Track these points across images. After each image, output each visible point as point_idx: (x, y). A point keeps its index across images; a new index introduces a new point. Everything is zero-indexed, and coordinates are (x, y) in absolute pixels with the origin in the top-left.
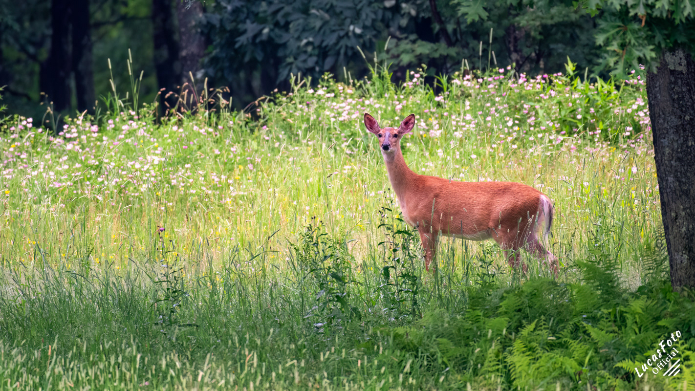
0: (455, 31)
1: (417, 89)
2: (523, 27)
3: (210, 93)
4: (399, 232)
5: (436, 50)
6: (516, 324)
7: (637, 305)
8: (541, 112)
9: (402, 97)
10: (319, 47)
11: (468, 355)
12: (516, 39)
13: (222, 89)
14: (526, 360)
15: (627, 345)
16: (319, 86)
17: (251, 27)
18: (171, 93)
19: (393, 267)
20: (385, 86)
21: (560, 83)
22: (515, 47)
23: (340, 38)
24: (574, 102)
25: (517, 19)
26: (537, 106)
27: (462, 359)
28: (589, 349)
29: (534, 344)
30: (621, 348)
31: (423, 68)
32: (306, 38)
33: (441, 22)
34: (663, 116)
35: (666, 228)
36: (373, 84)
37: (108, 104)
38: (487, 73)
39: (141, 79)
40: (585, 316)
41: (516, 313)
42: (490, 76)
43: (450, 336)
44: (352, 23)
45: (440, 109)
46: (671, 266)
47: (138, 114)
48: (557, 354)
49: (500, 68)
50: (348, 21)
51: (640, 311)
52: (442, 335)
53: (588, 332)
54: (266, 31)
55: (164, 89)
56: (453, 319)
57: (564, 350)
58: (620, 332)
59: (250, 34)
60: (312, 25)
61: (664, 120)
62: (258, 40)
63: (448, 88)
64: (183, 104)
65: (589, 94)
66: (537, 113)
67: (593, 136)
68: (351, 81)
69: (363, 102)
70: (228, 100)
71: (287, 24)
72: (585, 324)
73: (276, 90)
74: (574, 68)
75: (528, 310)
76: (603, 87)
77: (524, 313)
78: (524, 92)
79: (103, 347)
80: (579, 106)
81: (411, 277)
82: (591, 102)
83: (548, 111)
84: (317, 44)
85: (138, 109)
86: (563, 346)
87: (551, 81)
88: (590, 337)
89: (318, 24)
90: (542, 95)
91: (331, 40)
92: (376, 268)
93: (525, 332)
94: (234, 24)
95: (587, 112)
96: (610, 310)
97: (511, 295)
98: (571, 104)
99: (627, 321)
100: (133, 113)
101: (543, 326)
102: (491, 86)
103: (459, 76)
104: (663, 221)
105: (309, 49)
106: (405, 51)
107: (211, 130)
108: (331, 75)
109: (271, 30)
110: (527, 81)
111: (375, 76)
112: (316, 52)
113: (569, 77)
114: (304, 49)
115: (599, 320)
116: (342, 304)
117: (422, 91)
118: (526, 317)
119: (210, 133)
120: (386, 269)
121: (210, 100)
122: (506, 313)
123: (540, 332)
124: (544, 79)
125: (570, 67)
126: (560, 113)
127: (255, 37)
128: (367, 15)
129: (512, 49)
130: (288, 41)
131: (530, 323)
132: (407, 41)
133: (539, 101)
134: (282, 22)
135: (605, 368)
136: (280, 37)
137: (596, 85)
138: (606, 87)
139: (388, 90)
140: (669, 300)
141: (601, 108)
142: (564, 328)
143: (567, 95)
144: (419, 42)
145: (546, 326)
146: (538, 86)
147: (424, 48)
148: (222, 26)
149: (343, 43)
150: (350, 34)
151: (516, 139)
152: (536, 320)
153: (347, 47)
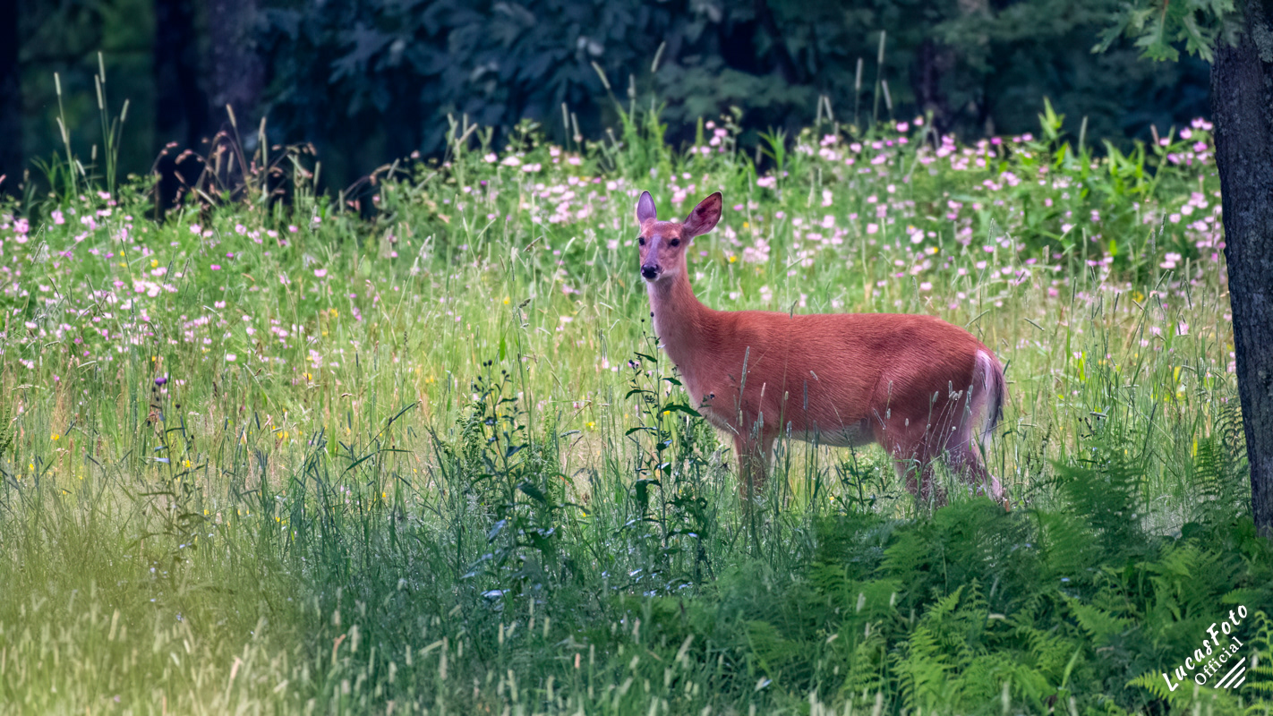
0: (803, 53)
1: (719, 160)
2: (950, 47)
3: (272, 156)
4: (671, 407)
5: (763, 92)
6: (918, 595)
7: (1181, 561)
8: (985, 217)
9: (687, 176)
10: (510, 83)
11: (812, 657)
12: (936, 75)
13: (300, 147)
14: (934, 670)
15: (1155, 642)
16: (509, 148)
17: (365, 39)
18: (188, 152)
19: (656, 482)
20: (652, 151)
21: (1028, 156)
22: (934, 89)
23: (556, 65)
24: (1057, 196)
25: (939, 28)
26: (978, 205)
27: (799, 667)
28: (1073, 650)
29: (956, 638)
30: (1143, 648)
31: (733, 116)
32: (484, 63)
33: (776, 33)
34: (1245, 162)
35: (1246, 403)
36: (625, 148)
37: (52, 177)
38: (871, 132)
39: (123, 117)
40: (1065, 580)
41: (918, 572)
42: (878, 138)
43: (774, 618)
44: (583, 33)
45: (769, 203)
46: (1255, 485)
47: (117, 198)
48: (1004, 659)
49: (899, 120)
50: (575, 28)
51: (1185, 571)
52: (759, 615)
53: (1071, 615)
54: (398, 46)
55: (174, 144)
56: (784, 584)
57: (1019, 653)
58: (1141, 614)
59: (362, 54)
60: (497, 36)
61: (1248, 169)
62: (379, 67)
63: (786, 160)
64: (213, 176)
65: (1090, 180)
66: (976, 220)
67: (1096, 269)
68: (578, 138)
69: (604, 186)
70: (311, 170)
71: (444, 32)
72: (1065, 596)
73: (415, 155)
74: (1059, 125)
75: (944, 568)
76: (1119, 166)
77: (935, 571)
78: (949, 175)
79: (28, 609)
80: (1067, 206)
81: (694, 505)
82: (1093, 197)
83: (1001, 217)
84: (506, 75)
85: (117, 187)
86: (1019, 643)
87: (1008, 153)
88: (1076, 624)
89: (509, 33)
90: (988, 183)
91: (535, 68)
92: (619, 487)
93: (935, 612)
94: (328, 34)
95: (1083, 218)
96: (1122, 570)
97: (908, 534)
98: (1049, 202)
99: (1157, 593)
100: (105, 196)
101: (976, 602)
102: (879, 160)
103: (809, 137)
104: (1240, 387)
105: (490, 87)
106: (697, 91)
107: (273, 234)
108: (534, 126)
109: (409, 46)
110: (958, 151)
111: (630, 128)
112: (504, 94)
113: (1048, 143)
114: (478, 88)
115: (1096, 590)
116: (544, 552)
117: (731, 165)
118: (940, 581)
119: (272, 242)
120: (642, 488)
121: (273, 169)
122: (896, 571)
123: (968, 614)
124: (993, 148)
125: (1051, 122)
126: (1026, 222)
127: (374, 58)
128: (616, 17)
129: (926, 93)
130: (444, 70)
131: (947, 593)
132: (700, 70)
133: (981, 194)
134: (433, 28)
135: (1106, 689)
136: (428, 60)
137: (1105, 161)
138: (1127, 167)
139: (657, 160)
140: (1248, 554)
141: (1115, 211)
142: (1020, 605)
143: (1042, 183)
144: (728, 73)
145: (981, 602)
146: (981, 162)
147: (737, 85)
148: (303, 36)
149: (563, 74)
150: (579, 56)
151: (931, 271)
152: (961, 588)
153: (570, 83)
